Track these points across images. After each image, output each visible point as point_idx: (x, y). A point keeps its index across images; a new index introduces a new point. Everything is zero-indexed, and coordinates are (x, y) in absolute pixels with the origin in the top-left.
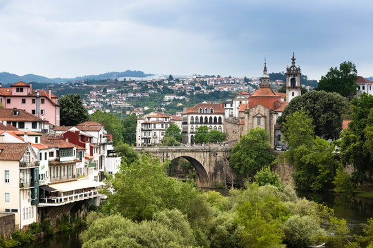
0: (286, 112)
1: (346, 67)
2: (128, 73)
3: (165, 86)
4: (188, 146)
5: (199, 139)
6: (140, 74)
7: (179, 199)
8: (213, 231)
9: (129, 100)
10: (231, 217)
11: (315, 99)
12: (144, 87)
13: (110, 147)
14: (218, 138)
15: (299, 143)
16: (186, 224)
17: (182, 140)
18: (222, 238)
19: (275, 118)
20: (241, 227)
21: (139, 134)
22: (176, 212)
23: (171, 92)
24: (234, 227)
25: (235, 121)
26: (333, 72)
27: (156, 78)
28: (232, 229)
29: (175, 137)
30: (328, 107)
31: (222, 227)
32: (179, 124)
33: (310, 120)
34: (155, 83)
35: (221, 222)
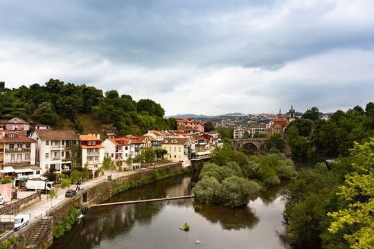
0: (288, 127)
1: (314, 109)
2: (235, 114)
3: (248, 118)
4: (251, 139)
5: (256, 136)
6: (240, 114)
7: (237, 158)
8: (250, 170)
9: (235, 123)
10: (257, 165)
11: (300, 121)
12: (240, 118)
13: (220, 140)
14: (262, 136)
15: (293, 138)
16: (239, 167)
17: (250, 137)
18: (253, 173)
19: (284, 129)
20: (261, 169)
21: (235, 135)
22: (235, 163)
23: (250, 120)
24: (258, 169)
25: (269, 130)
26: (308, 111)
27: (245, 115)
28: (257, 170)
29: (247, 135)
30: (305, 124)
31: (253, 169)
32: (249, 131)
33: (297, 130)
34: (244, 117)
35: (253, 167)
